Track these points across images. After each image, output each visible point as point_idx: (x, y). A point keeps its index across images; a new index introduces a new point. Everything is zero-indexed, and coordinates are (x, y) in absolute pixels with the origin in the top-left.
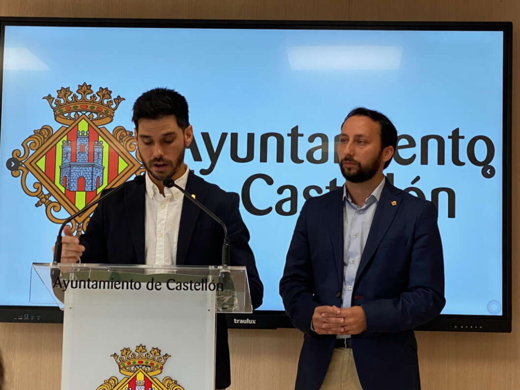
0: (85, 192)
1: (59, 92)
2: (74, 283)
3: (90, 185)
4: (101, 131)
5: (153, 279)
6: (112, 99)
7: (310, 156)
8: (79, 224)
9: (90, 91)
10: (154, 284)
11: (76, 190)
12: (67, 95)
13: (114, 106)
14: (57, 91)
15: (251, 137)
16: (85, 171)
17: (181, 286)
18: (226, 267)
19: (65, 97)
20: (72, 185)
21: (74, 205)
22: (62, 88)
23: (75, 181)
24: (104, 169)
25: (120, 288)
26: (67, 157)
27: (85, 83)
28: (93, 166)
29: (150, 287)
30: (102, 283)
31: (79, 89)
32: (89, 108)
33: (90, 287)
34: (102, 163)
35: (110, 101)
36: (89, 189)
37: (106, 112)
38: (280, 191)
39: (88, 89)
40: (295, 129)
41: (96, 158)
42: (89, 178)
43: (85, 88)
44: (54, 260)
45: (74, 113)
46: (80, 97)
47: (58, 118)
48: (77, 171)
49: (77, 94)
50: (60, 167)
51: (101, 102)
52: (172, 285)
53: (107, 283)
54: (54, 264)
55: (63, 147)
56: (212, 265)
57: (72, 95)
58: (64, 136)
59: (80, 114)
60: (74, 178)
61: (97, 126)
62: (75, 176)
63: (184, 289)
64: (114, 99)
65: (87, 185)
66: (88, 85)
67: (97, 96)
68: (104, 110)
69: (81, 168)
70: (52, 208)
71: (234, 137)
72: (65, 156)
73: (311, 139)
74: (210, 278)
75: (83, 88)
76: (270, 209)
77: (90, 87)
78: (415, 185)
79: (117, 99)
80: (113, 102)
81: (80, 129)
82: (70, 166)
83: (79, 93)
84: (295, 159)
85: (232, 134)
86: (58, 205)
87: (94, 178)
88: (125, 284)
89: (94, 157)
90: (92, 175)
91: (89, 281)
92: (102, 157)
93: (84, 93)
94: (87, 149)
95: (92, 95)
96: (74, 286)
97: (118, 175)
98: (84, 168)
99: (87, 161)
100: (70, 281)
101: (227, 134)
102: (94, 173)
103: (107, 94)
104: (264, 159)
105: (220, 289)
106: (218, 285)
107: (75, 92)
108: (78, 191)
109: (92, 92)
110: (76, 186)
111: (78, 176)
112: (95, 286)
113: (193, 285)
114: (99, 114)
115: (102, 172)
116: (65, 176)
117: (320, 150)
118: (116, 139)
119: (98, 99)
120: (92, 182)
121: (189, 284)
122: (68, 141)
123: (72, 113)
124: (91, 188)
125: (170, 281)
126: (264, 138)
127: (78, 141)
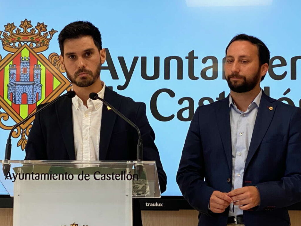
0: (27, 105)
1: (6, 27)
2: (21, 176)
3: (31, 100)
4: (39, 57)
5: (83, 172)
6: (48, 31)
7: (203, 74)
8: (23, 130)
9: (30, 26)
10: (84, 175)
11: (20, 103)
12: (12, 29)
13: (49, 37)
14: (5, 26)
15: (157, 60)
16: (27, 88)
17: (105, 177)
18: (140, 162)
19: (11, 30)
20: (17, 100)
21: (19, 115)
22: (9, 24)
23: (20, 96)
24: (42, 86)
25: (57, 178)
26: (13, 77)
27: (26, 19)
28: (33, 84)
29: (81, 178)
30: (43, 175)
31: (21, 24)
32: (29, 39)
33: (34, 178)
34: (41, 82)
35: (46, 33)
36: (30, 102)
37: (43, 41)
38: (181, 102)
39: (28, 24)
40: (191, 53)
41: (36, 78)
42: (31, 94)
43: (26, 24)
44: (5, 158)
45: (18, 43)
46: (22, 30)
47: (5, 47)
48: (21, 88)
49: (20, 28)
50: (7, 85)
51: (39, 34)
52: (98, 176)
53: (47, 175)
54: (5, 161)
55: (9, 70)
56: (129, 160)
57: (16, 29)
58: (11, 61)
59: (23, 44)
60: (18, 94)
61: (36, 53)
62: (19, 92)
63: (107, 179)
64: (49, 32)
65: (29, 100)
66: (28, 21)
67: (35, 29)
68: (41, 40)
69: (24, 86)
70: (2, 118)
71: (144, 60)
72: (12, 76)
73: (204, 61)
74: (128, 170)
75: (25, 24)
76: (173, 116)
77: (30, 23)
78: (286, 96)
79: (51, 31)
80: (49, 34)
81: (23, 55)
82: (16, 85)
83: (22, 27)
84: (192, 76)
85: (142, 57)
86: (6, 115)
87: (34, 94)
88: (61, 176)
89: (34, 77)
90: (33, 91)
91: (33, 174)
92: (41, 77)
93: (26, 27)
94: (29, 71)
95: (32, 28)
96: (21, 177)
97: (53, 91)
98: (26, 86)
99: (28, 81)
100: (18, 174)
101: (137, 57)
102: (34, 90)
103: (44, 27)
104: (167, 77)
105: (136, 179)
106: (134, 175)
107: (18, 27)
108: (21, 104)
109: (32, 26)
110: (20, 100)
111: (22, 92)
112: (37, 178)
113: (114, 176)
114: (37, 43)
115: (40, 88)
116: (12, 92)
117: (211, 70)
118: (51, 63)
119: (37, 31)
120: (33, 97)
121: (111, 175)
122: (13, 65)
123: (16, 43)
124: (32, 101)
125: (96, 173)
126: (167, 61)
127: (21, 64)
